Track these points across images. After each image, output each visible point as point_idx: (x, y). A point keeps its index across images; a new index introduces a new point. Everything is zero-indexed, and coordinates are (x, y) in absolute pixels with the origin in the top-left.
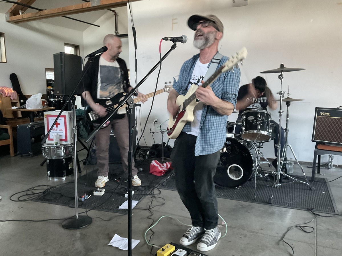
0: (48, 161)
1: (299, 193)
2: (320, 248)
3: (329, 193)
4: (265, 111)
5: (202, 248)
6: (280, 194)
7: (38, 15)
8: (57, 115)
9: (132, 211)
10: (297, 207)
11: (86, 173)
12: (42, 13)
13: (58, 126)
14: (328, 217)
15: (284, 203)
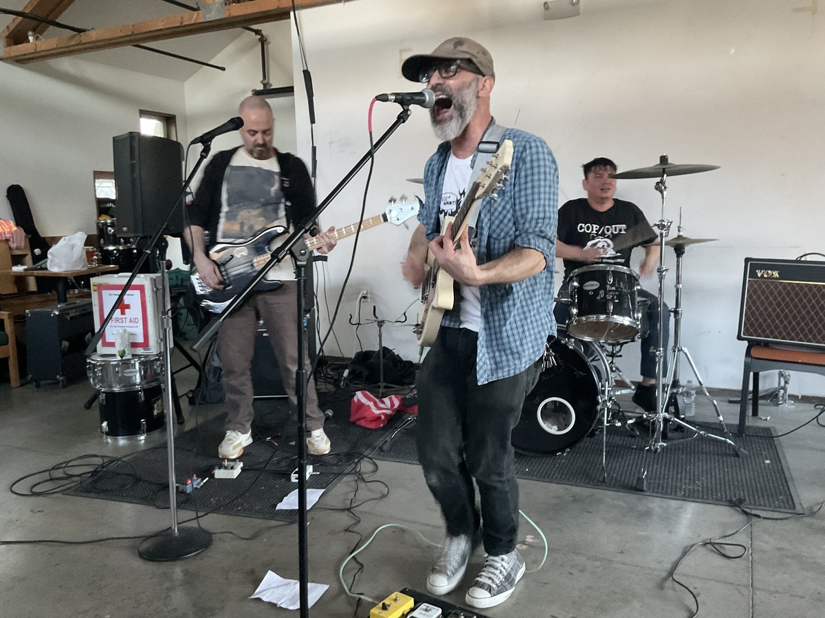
0: (102, 397)
1: (709, 464)
2: (760, 595)
3: (780, 463)
4: (623, 269)
5: (476, 600)
6: (663, 467)
7: (73, 43)
8: (122, 285)
9: (309, 516)
10: (706, 498)
11: (195, 425)
12: (84, 38)
13: (126, 310)
14: (779, 521)
15: (674, 490)
